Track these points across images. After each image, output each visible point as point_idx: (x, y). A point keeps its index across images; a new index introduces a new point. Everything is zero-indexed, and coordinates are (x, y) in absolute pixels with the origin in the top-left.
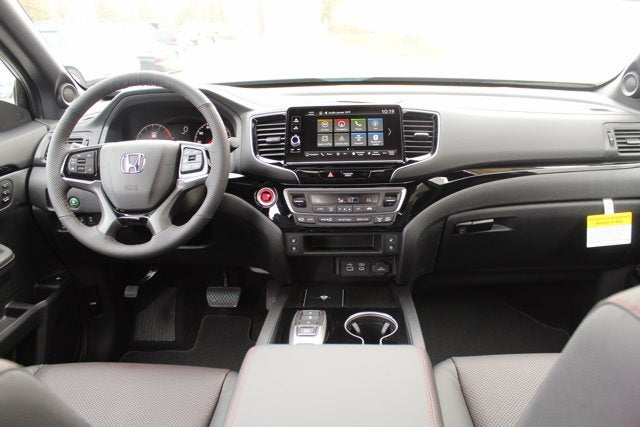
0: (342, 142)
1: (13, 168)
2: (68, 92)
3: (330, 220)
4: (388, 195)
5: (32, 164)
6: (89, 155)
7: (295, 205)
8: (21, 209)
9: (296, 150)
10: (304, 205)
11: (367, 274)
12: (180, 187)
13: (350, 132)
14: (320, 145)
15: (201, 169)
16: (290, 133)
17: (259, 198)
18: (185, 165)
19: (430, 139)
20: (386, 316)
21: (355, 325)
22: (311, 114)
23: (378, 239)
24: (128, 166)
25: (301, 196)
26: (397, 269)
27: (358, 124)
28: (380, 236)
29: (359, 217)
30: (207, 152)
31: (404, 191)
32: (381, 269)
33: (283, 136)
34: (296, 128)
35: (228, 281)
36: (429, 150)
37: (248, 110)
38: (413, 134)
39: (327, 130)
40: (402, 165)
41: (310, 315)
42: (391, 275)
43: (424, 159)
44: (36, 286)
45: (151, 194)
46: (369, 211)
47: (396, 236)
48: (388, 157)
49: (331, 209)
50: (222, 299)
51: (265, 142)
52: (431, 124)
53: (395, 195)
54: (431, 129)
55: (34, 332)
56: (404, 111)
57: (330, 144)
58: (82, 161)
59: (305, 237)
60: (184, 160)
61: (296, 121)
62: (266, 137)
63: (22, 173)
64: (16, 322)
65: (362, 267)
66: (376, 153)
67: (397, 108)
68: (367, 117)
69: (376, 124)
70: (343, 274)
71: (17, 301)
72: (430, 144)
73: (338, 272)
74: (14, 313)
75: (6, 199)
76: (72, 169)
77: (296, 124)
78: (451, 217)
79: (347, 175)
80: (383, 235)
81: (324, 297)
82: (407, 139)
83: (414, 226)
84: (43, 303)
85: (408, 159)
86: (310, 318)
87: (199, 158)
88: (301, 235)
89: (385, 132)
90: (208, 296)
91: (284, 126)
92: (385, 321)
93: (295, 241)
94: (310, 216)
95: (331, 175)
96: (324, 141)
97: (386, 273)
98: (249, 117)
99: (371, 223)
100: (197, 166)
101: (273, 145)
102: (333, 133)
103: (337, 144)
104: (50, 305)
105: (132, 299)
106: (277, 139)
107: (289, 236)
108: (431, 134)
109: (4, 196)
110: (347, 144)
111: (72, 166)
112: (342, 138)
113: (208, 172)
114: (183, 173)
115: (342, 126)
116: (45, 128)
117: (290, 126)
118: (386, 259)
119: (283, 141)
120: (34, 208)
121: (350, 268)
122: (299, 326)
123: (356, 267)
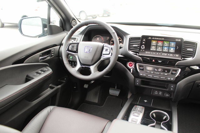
0: (159, 49)
1: (55, 45)
2: (74, 23)
3: (151, 76)
4: (173, 70)
5: (61, 45)
6: (76, 45)
7: (140, 69)
8: (57, 58)
9: (143, 50)
10: (143, 70)
11: (162, 96)
12: (102, 59)
13: (163, 46)
14: (151, 49)
15: (109, 54)
16: (141, 44)
17: (128, 65)
18: (104, 52)
19: (193, 52)
20: (166, 113)
21: (154, 115)
22: (150, 38)
23: (167, 85)
24: (86, 50)
25: (143, 66)
26: (173, 96)
27: (166, 44)
28: (168, 84)
29: (162, 77)
30: (112, 49)
31: (180, 70)
32: (167, 95)
33: (139, 45)
34: (144, 43)
35: (117, 87)
36: (192, 56)
37: (128, 34)
38: (186, 49)
39: (155, 45)
40: (180, 60)
41: (139, 108)
42: (170, 98)
43: (190, 59)
44: (59, 80)
45: (92, 60)
46: (166, 75)
47: (174, 85)
48: (175, 57)
49: (152, 72)
50: (114, 92)
51: (132, 46)
52: (194, 46)
53: (176, 71)
54: (194, 48)
55: (56, 94)
56: (184, 40)
57: (155, 50)
58: (73, 47)
59: (142, 80)
60: (104, 50)
61: (144, 40)
62: (133, 44)
63: (58, 47)
64: (52, 91)
65: (160, 93)
66: (171, 55)
67: (182, 39)
68: (170, 41)
69: (173, 44)
70: (154, 94)
71: (53, 84)
72: (193, 54)
73: (152, 94)
74: (52, 88)
75: (53, 55)
76: (70, 49)
77: (144, 41)
78: (197, 81)
79: (160, 61)
80: (169, 84)
81: (146, 101)
82: (184, 51)
83: (181, 83)
84: (59, 86)
85: (183, 59)
86: (139, 109)
87: (109, 50)
88: (141, 79)
89: (176, 47)
90: (110, 91)
91: (139, 41)
92: (165, 115)
93: (138, 81)
94: (144, 74)
95: (154, 61)
96: (153, 48)
97: (169, 97)
98: (128, 37)
99: (166, 80)
100: (108, 53)
101: (135, 47)
102: (157, 46)
103: (157, 50)
104: (62, 87)
105: (86, 88)
106: (137, 46)
107: (137, 79)
108: (193, 50)
109: (52, 53)
110: (161, 50)
111: (70, 48)
112: (159, 48)
113: (111, 56)
114: (103, 54)
115: (160, 44)
116: (66, 34)
117: (142, 41)
118: (169, 92)
119: (138, 47)
120: (60, 58)
121: (156, 93)
122: (134, 112)
123: (158, 93)
